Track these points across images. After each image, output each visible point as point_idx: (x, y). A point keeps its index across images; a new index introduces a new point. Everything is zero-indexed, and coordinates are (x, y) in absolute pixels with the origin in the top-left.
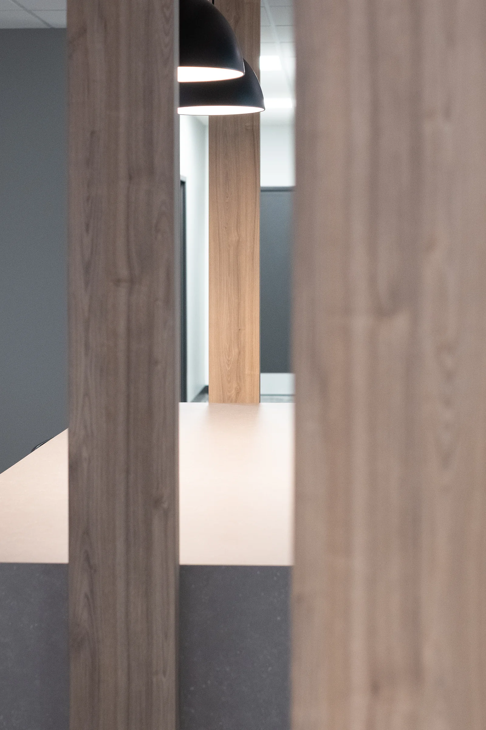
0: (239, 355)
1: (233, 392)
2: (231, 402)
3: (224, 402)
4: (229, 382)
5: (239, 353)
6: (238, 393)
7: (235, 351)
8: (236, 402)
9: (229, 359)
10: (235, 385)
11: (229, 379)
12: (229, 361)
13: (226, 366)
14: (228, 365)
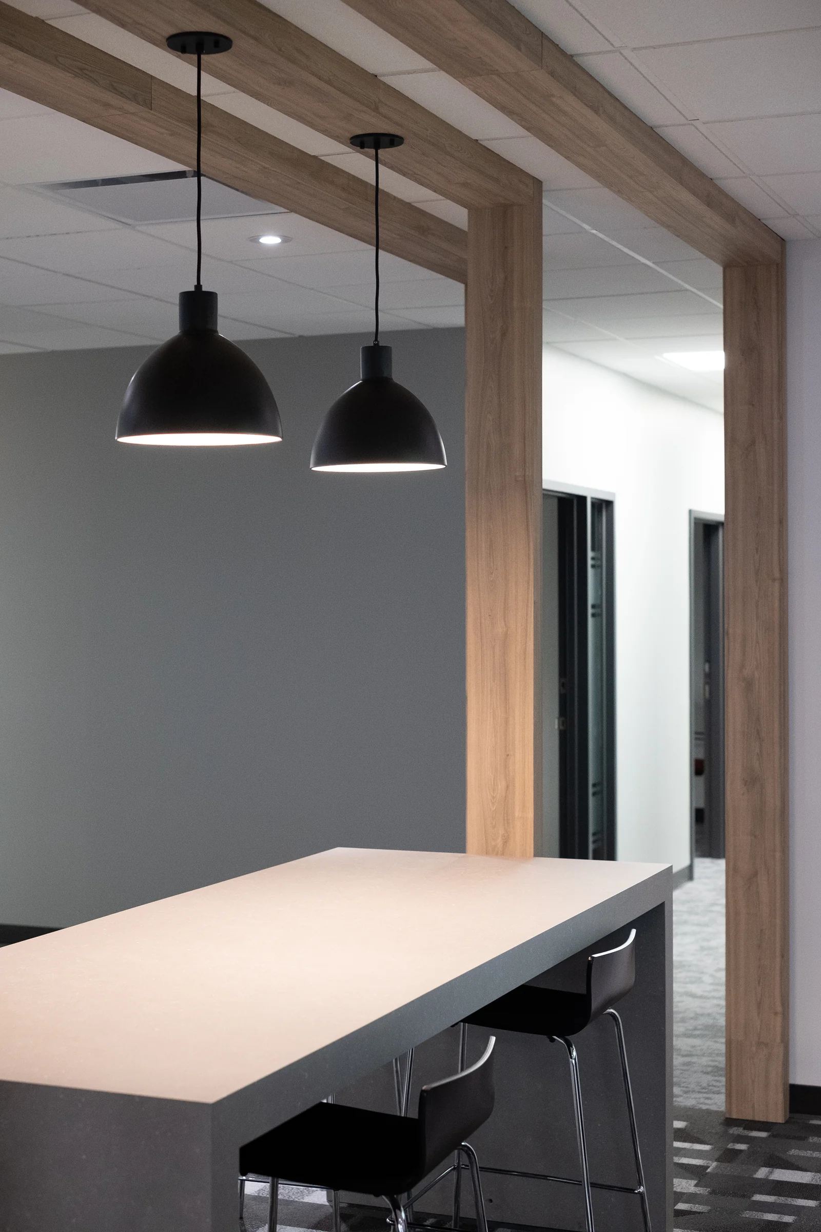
0: (507, 791)
1: (500, 841)
2: (497, 854)
3: (487, 853)
4: (494, 827)
5: (508, 787)
6: (506, 842)
7: (502, 785)
8: (503, 854)
9: (495, 795)
10: (501, 831)
11: (494, 823)
12: (493, 798)
13: (490, 804)
14: (493, 803)
